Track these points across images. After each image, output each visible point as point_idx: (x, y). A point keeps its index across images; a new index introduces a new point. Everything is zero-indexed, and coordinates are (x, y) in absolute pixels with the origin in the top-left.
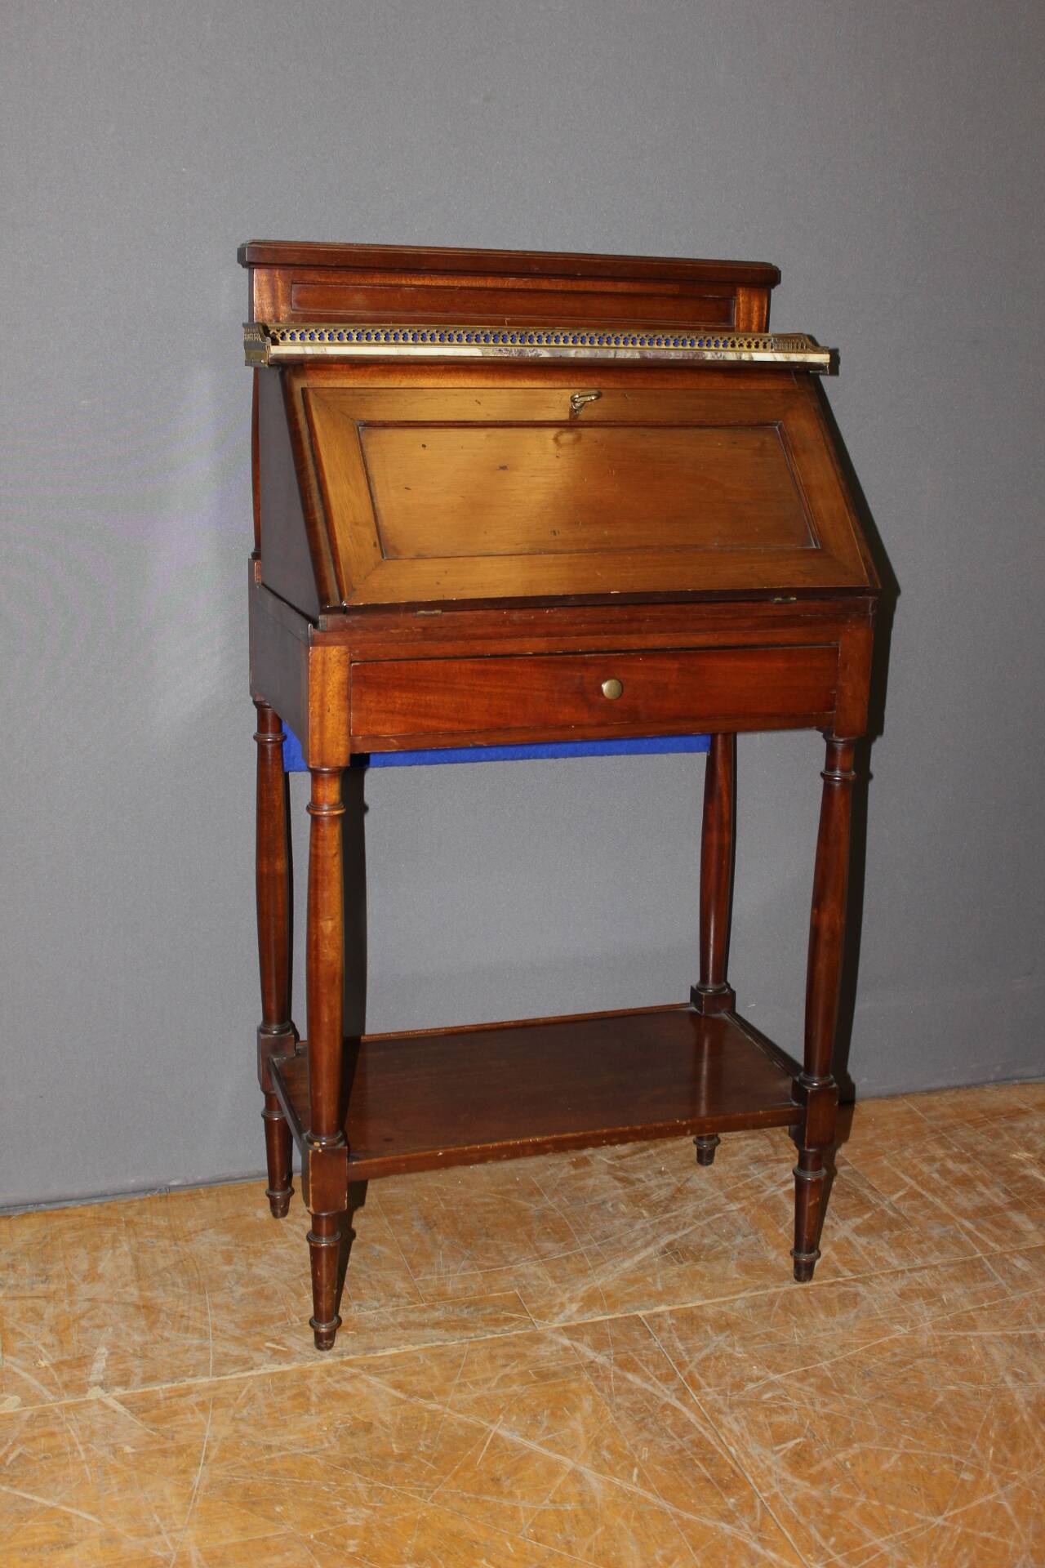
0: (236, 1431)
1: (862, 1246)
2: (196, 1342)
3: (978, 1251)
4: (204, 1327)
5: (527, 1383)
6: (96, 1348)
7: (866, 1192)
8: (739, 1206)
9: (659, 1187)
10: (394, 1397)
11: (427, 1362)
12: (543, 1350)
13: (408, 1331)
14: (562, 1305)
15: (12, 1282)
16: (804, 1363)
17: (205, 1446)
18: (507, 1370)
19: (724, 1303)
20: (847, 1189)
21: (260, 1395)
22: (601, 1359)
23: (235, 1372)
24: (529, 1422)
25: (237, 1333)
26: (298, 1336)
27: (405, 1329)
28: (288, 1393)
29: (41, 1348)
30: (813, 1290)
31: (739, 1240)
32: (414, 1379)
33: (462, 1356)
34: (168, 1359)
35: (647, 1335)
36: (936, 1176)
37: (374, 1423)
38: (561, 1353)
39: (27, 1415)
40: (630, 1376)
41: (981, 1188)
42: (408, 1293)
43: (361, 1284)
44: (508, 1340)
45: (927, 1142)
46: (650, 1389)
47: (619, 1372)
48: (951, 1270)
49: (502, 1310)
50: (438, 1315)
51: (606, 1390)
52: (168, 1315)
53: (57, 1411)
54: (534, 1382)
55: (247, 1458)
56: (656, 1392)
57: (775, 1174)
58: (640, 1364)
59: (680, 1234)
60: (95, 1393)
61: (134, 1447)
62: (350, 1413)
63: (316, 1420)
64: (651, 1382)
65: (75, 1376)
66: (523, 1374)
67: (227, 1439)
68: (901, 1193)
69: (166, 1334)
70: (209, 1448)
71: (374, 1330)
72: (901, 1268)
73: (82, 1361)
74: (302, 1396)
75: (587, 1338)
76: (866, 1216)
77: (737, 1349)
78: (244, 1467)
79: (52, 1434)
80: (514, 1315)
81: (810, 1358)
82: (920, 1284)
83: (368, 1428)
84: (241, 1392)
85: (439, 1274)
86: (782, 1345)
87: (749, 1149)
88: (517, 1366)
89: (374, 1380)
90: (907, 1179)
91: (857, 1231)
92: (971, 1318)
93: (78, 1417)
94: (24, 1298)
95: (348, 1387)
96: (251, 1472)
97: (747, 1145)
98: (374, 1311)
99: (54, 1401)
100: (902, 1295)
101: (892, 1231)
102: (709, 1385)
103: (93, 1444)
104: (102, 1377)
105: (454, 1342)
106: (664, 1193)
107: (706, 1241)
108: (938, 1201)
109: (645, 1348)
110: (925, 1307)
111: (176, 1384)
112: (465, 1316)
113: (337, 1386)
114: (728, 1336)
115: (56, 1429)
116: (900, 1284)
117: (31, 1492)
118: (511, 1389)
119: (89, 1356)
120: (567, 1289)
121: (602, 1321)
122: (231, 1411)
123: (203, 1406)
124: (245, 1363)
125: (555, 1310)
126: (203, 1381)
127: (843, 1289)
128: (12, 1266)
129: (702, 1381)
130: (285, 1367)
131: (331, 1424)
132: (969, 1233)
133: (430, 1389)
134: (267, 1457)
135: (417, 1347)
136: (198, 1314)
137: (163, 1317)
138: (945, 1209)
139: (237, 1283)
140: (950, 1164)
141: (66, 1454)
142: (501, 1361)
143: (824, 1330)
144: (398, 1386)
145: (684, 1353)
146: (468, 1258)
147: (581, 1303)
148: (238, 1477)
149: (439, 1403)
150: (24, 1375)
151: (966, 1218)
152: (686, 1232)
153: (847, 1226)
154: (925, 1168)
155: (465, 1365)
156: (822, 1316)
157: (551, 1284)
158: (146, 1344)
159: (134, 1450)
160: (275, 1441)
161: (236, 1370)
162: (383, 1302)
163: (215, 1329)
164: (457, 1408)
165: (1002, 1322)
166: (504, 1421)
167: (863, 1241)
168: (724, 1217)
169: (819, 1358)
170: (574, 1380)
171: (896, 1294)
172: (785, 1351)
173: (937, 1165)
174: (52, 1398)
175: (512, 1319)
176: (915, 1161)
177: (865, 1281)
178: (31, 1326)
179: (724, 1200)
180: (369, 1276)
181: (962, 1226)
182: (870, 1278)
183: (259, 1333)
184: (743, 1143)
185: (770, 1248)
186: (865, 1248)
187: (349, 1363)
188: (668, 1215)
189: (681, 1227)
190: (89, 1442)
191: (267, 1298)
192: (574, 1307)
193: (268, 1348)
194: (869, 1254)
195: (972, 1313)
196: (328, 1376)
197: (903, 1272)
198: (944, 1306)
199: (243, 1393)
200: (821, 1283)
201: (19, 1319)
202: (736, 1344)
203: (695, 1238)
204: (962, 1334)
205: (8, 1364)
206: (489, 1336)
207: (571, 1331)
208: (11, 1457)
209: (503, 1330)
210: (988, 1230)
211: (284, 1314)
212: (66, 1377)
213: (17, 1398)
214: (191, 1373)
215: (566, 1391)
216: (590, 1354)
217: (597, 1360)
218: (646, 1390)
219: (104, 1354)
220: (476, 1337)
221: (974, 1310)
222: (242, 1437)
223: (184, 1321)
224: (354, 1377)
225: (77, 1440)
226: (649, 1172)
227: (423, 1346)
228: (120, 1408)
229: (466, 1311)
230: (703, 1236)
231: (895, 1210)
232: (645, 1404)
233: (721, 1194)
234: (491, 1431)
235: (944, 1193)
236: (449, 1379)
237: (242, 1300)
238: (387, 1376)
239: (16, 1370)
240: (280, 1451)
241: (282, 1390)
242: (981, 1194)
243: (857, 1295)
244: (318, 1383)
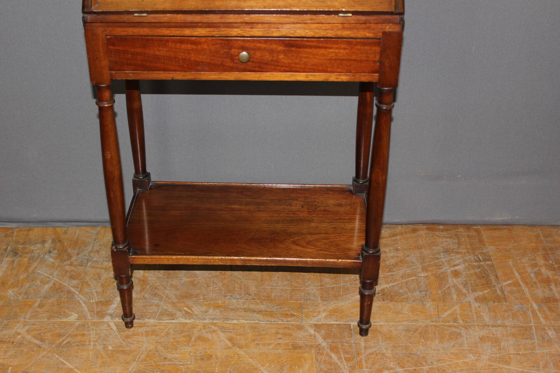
0: (156, 348)
1: (475, 307)
2: (156, 302)
3: (533, 321)
4: (162, 295)
5: (286, 349)
6: (116, 297)
7: (493, 278)
8: (426, 275)
9: (392, 257)
10: (227, 345)
11: (248, 330)
12: (301, 334)
13: (246, 313)
14: (319, 312)
15: (95, 259)
16: (416, 365)
17: (141, 352)
18: (280, 341)
19: (393, 326)
20: (483, 275)
21: (172, 332)
22: (324, 344)
23: (166, 320)
24: (278, 369)
25: (175, 300)
26: (198, 306)
27: (245, 311)
28: (184, 334)
29: (95, 293)
30: (439, 327)
31: (417, 293)
32: (238, 337)
33: (264, 330)
34: (142, 308)
35: (351, 336)
36: (533, 275)
37: (213, 356)
38: (308, 337)
39: (78, 323)
40: (333, 355)
41: (553, 287)
42: (254, 294)
43: (236, 285)
44: (287, 326)
45: (538, 255)
46: (339, 363)
47: (329, 352)
48: (513, 330)
49: (292, 310)
50: (262, 307)
51: (319, 360)
52: (151, 286)
53: (90, 324)
54: (289, 349)
55: (155, 362)
56: (341, 366)
57: (452, 260)
58: (341, 350)
59: (391, 285)
60: (107, 319)
61: (112, 348)
62: (205, 349)
63: (190, 349)
64: (341, 360)
65: (103, 309)
66: (287, 344)
67: (150, 351)
68: (510, 282)
69: (146, 296)
70: (142, 353)
71: (232, 310)
72: (489, 324)
73: (108, 303)
74: (189, 337)
75: (323, 332)
76: (485, 292)
77: (389, 352)
78: (152, 365)
79: (84, 335)
80: (296, 314)
81: (420, 363)
82: (494, 335)
83: (210, 357)
84: (165, 329)
85: (272, 286)
86: (411, 353)
87: (446, 243)
88: (285, 340)
89: (222, 335)
90: (516, 274)
91: (477, 299)
92: (510, 358)
93: (97, 329)
94: (96, 268)
95: (209, 336)
96: (154, 369)
97: (446, 241)
98: (236, 300)
99: (90, 320)
100: (482, 339)
101: (495, 302)
102: (367, 367)
103: (97, 342)
104: (113, 312)
105: (263, 321)
106: (393, 261)
107: (401, 291)
108: (526, 290)
109: (347, 342)
110: (490, 347)
111: (140, 321)
112: (274, 310)
113: (205, 335)
114: (387, 344)
115: (86, 332)
116: (484, 333)
117: (66, 360)
118: (278, 351)
119: (112, 301)
120: (325, 304)
121: (333, 324)
122: (158, 338)
123: (147, 334)
124: (172, 316)
125: (315, 314)
126: (152, 321)
127: (454, 329)
128: (98, 252)
129: (364, 364)
130: (188, 321)
131: (195, 352)
132: (533, 312)
133: (243, 344)
134: (163, 363)
135: (247, 322)
136: (163, 288)
137: (148, 286)
138: (528, 295)
139: (185, 275)
140: (543, 270)
141: (85, 345)
142: (280, 336)
143: (434, 350)
144: (231, 340)
145: (363, 348)
146: (288, 280)
147: (328, 313)
148: (148, 370)
149: (244, 352)
150: (83, 305)
151: (536, 302)
152: (394, 284)
153: (473, 295)
154: (529, 270)
155: (264, 335)
156: (437, 342)
157: (319, 301)
158: (136, 299)
159: (112, 349)
160: (169, 356)
161: (167, 318)
162: (242, 296)
163: (167, 297)
164: (251, 356)
165: (525, 364)
166: (268, 367)
167: (477, 305)
168: (416, 279)
169: (424, 363)
170: (307, 352)
171: (479, 337)
172: (410, 357)
173: (536, 269)
174: (89, 318)
175: (294, 316)
176: (526, 265)
177: (466, 328)
178: (95, 282)
179: (421, 270)
180: (241, 282)
181: (532, 306)
182: (470, 327)
183: (183, 302)
184: (444, 240)
185: (429, 300)
186: (476, 309)
187: (215, 324)
188: (389, 274)
189: (392, 281)
190: (96, 341)
191: (194, 285)
192: (324, 314)
193: (185, 310)
194: (476, 313)
195: (512, 356)
196: (203, 329)
197: (488, 326)
198: (500, 349)
199: (166, 330)
200: (444, 324)
201: (91, 278)
202: (389, 348)
203: (396, 288)
204: (501, 366)
205: (79, 299)
206: (280, 322)
207: (317, 327)
208: (65, 342)
209: (288, 320)
210: (544, 311)
211: (198, 295)
212: (99, 309)
213: (77, 315)
214: (149, 316)
215: (301, 357)
216: (320, 340)
217: (322, 344)
218: (337, 363)
219: (118, 301)
220: (274, 322)
221: (514, 354)
222: (157, 351)
223: (156, 290)
224: (214, 331)
225: (92, 340)
226: (392, 248)
227: (249, 322)
228: (114, 328)
229: (275, 307)
230: (401, 288)
231: (502, 291)
232: (334, 371)
233: (420, 266)
234: (260, 370)
235: (532, 286)
236: (254, 341)
237: (183, 284)
238: (228, 334)
239: (81, 302)
240: (169, 361)
241: (182, 332)
242: (551, 290)
243: (459, 334)
244: (198, 331)
